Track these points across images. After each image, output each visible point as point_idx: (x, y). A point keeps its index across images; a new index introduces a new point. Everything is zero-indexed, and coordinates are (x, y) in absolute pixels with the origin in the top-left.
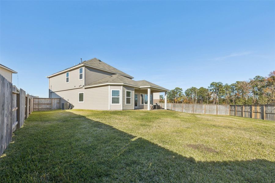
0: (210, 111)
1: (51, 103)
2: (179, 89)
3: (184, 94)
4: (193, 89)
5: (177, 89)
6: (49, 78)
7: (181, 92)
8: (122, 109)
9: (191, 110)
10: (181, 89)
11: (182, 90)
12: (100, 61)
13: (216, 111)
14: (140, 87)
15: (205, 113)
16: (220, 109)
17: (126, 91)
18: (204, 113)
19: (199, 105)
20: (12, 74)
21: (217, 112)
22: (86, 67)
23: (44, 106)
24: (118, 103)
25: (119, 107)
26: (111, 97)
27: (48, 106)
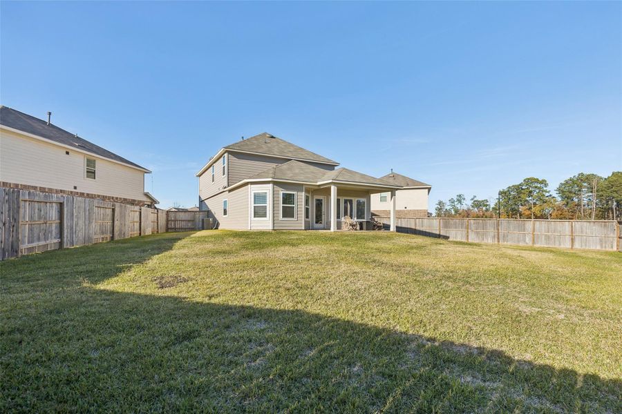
0: (548, 238)
1: (192, 219)
2: (537, 181)
3: (554, 194)
4: (584, 180)
5: (529, 181)
6: (200, 176)
7: (545, 189)
8: (271, 228)
9: (492, 234)
10: (544, 182)
11: (546, 185)
12: (272, 137)
13: (568, 239)
14: (318, 184)
15: (534, 243)
16: (582, 232)
17: (281, 192)
18: (530, 244)
19: (513, 223)
20: (145, 174)
21: (573, 240)
22: (230, 153)
23: (183, 224)
24: (265, 215)
25: (265, 224)
26: (253, 205)
27: (190, 225)
